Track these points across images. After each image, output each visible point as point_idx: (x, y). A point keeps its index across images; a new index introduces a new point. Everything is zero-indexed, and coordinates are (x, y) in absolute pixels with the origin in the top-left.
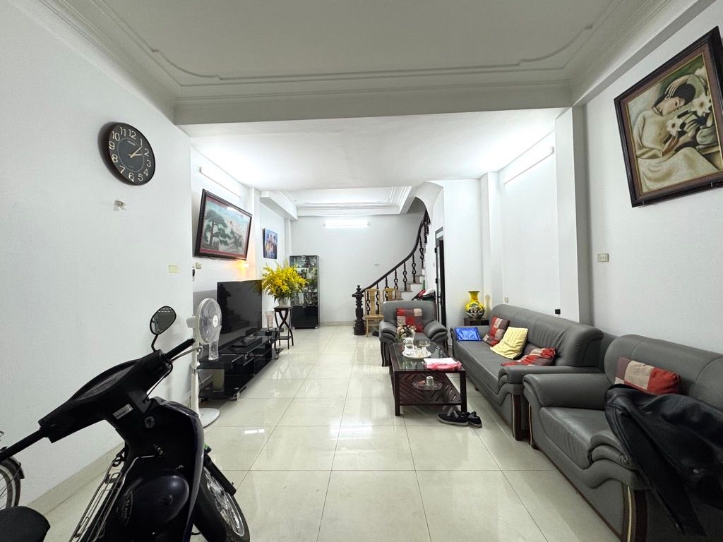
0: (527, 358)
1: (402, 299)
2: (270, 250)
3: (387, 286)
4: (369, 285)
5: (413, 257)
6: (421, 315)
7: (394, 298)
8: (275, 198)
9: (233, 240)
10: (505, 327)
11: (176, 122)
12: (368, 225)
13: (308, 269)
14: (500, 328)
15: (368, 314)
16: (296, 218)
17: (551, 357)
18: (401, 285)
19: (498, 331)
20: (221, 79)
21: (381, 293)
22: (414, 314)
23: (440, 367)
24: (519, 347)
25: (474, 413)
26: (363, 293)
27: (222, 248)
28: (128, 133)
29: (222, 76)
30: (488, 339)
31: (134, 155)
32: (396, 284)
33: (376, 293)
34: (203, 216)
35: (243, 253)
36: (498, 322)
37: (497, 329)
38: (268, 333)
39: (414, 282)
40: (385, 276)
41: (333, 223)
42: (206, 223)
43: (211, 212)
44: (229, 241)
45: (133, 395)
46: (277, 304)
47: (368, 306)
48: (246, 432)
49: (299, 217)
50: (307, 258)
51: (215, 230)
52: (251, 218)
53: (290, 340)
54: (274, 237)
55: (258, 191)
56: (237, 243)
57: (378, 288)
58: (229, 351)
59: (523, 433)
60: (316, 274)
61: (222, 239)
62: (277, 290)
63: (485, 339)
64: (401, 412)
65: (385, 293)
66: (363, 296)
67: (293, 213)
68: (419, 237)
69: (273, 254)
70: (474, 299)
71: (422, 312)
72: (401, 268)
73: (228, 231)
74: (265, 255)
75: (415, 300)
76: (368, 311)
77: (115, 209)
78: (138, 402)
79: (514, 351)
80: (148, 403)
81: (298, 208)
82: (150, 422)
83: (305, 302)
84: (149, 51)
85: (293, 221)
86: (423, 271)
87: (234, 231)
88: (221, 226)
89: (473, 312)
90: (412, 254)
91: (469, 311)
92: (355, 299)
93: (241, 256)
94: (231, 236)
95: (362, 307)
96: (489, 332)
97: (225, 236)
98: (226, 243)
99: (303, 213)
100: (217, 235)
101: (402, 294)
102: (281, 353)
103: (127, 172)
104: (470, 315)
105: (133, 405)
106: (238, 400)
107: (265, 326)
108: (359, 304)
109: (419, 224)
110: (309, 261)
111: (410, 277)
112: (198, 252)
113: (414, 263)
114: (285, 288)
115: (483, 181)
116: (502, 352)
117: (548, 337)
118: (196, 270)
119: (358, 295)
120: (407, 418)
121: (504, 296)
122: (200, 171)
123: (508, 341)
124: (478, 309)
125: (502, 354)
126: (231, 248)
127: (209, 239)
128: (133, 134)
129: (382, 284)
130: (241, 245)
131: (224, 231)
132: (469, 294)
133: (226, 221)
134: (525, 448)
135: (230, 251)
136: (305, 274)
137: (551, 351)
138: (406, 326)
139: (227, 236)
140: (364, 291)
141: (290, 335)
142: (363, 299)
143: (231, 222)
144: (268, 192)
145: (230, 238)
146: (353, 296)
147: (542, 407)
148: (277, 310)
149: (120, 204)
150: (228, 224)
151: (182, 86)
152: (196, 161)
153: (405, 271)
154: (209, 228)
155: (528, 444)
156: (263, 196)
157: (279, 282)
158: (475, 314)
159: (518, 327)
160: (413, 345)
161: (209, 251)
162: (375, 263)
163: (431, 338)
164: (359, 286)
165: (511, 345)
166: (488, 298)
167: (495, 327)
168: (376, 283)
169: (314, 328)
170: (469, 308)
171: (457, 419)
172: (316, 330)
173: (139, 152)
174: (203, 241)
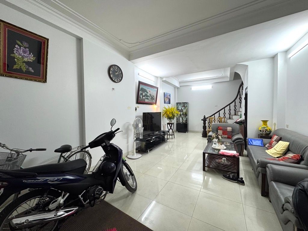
0: (283, 158)
1: (228, 123)
2: (167, 101)
3: (219, 116)
4: (210, 116)
5: (235, 102)
6: (231, 130)
7: (223, 122)
8: (168, 80)
9: (150, 98)
10: (278, 141)
11: (129, 60)
12: (212, 87)
13: (184, 108)
14: (275, 141)
15: (209, 128)
16: (179, 87)
17: (297, 159)
18: (227, 116)
19: (273, 143)
20: (140, 43)
21: (216, 119)
22: (227, 130)
23: (225, 154)
24: (282, 152)
25: (242, 178)
26: (207, 119)
27: (146, 101)
28: (115, 67)
29: (140, 42)
30: (268, 146)
31: (117, 73)
32: (224, 115)
33: (213, 119)
34: (139, 90)
35: (155, 102)
36: (275, 137)
37: (273, 141)
38: (164, 132)
39: (235, 114)
40: (219, 111)
41: (195, 88)
42: (140, 92)
43: (142, 89)
44: (149, 98)
45: (106, 141)
46: (168, 122)
47: (209, 125)
48: (158, 168)
49: (180, 86)
50: (184, 103)
51: (144, 94)
52: (158, 89)
53: (173, 136)
54: (169, 95)
55: (161, 78)
56: (152, 98)
57: (214, 117)
58: (148, 136)
59: (265, 193)
60: (187, 110)
61: (146, 97)
62: (168, 116)
63: (266, 146)
64: (206, 170)
65: (218, 119)
66: (206, 120)
67: (177, 85)
68: (239, 92)
69: (169, 102)
70: (265, 124)
71: (232, 129)
72: (228, 107)
73: (148, 94)
74: (165, 103)
75: (234, 123)
76: (209, 127)
77: (112, 91)
78: (107, 143)
79: (279, 154)
80: (109, 144)
81: (180, 83)
82: (109, 148)
83: (183, 121)
84: (119, 41)
85: (178, 88)
86: (241, 109)
87: (151, 94)
88: (146, 93)
89: (263, 131)
90: (234, 100)
91: (261, 131)
92: (203, 121)
93: (154, 103)
94: (150, 96)
95: (206, 125)
96: (269, 142)
97: (147, 96)
98: (148, 99)
99: (182, 85)
100: (144, 96)
101: (228, 120)
102: (168, 140)
103: (115, 79)
104: (261, 133)
105: (105, 143)
106: (149, 153)
107: (162, 129)
108: (205, 123)
109: (239, 85)
110: (185, 105)
111: (233, 112)
112: (138, 102)
113: (235, 105)
114: (171, 115)
115: (275, 58)
116: (271, 153)
117: (299, 147)
118: (137, 108)
119: (204, 120)
120: (208, 172)
121: (286, 124)
122: (139, 74)
123: (276, 148)
124: (266, 130)
125: (271, 154)
126: (150, 100)
127: (141, 98)
128: (116, 67)
129: (217, 115)
130: (154, 99)
131: (147, 95)
132: (262, 122)
133: (147, 91)
134: (265, 200)
135: (149, 102)
136: (183, 110)
137: (298, 156)
138: (216, 134)
139: (148, 96)
140: (207, 118)
141: (173, 134)
142: (207, 122)
143: (150, 91)
144: (165, 78)
145: (149, 97)
146: (202, 120)
147: (272, 181)
148: (168, 124)
149: (113, 89)
150: (148, 92)
151: (130, 48)
152: (137, 71)
153: (230, 109)
154: (142, 94)
155: (268, 199)
156: (163, 80)
157: (168, 113)
158: (264, 133)
159: (286, 141)
160: (217, 143)
161: (141, 102)
162: (215, 105)
163: (234, 141)
164: (205, 116)
165: (277, 150)
166: (275, 124)
167: (273, 140)
168: (214, 114)
169: (186, 132)
170: (260, 129)
171: (231, 178)
172: (186, 134)
173: (118, 72)
174: (139, 99)
